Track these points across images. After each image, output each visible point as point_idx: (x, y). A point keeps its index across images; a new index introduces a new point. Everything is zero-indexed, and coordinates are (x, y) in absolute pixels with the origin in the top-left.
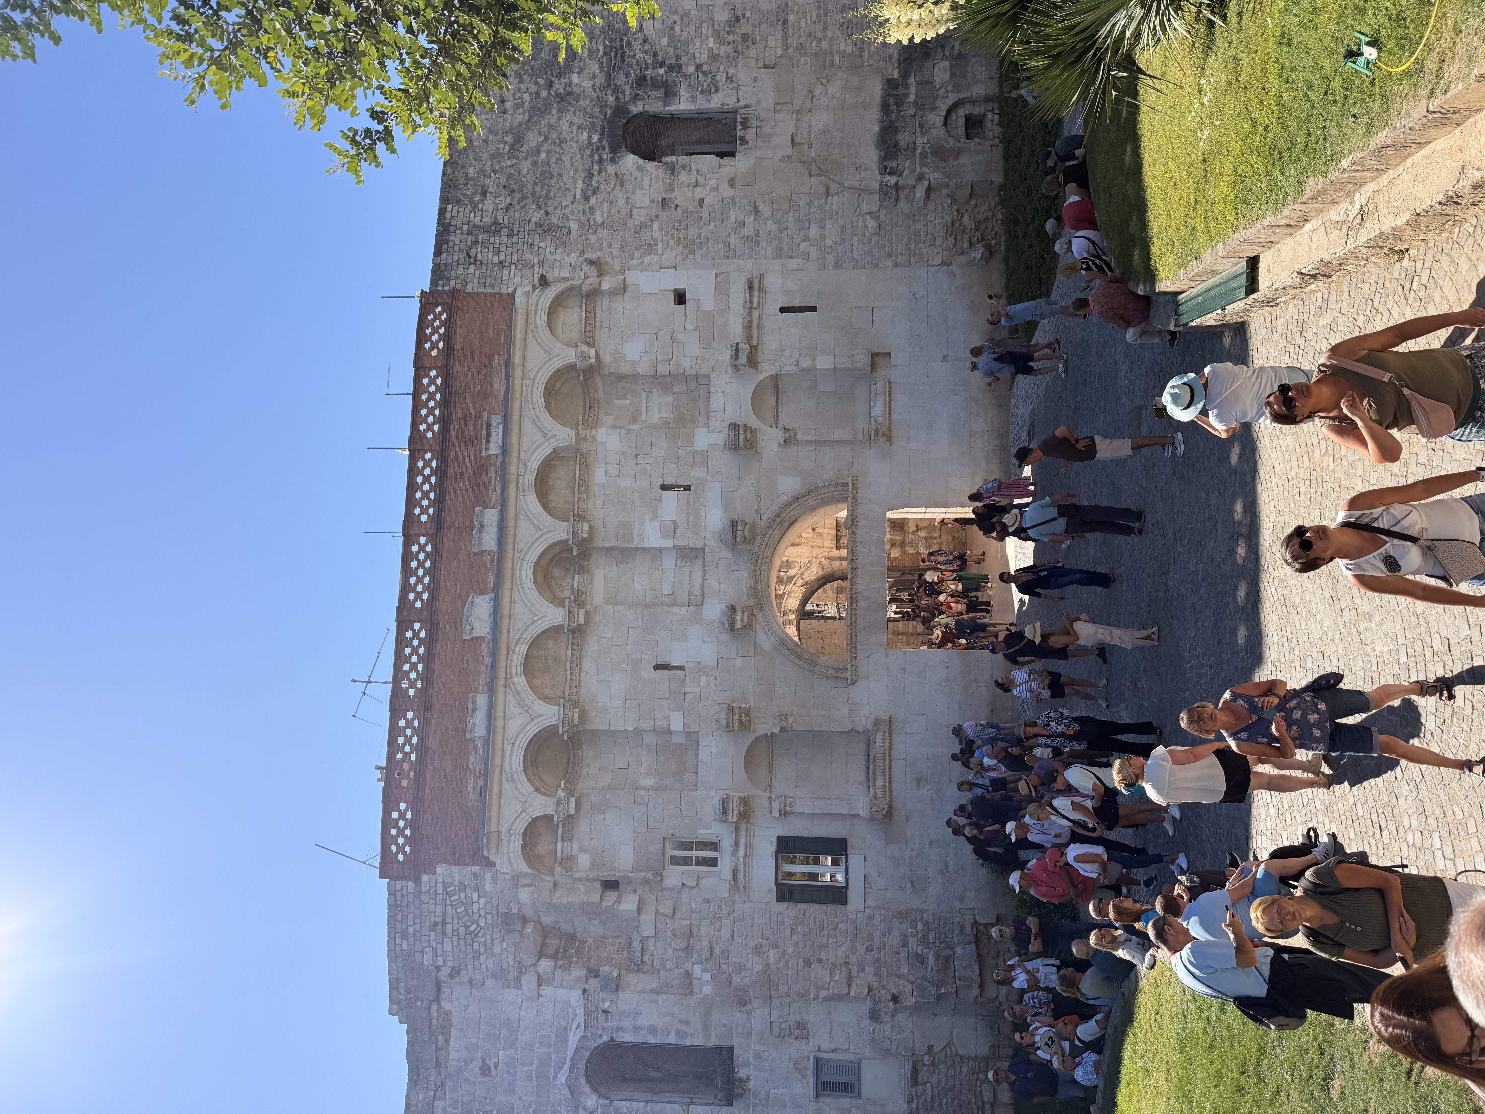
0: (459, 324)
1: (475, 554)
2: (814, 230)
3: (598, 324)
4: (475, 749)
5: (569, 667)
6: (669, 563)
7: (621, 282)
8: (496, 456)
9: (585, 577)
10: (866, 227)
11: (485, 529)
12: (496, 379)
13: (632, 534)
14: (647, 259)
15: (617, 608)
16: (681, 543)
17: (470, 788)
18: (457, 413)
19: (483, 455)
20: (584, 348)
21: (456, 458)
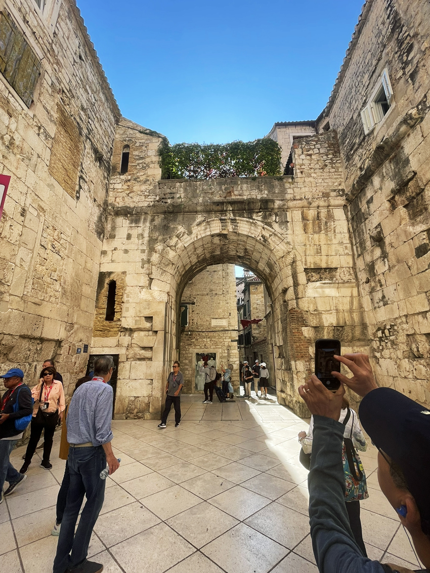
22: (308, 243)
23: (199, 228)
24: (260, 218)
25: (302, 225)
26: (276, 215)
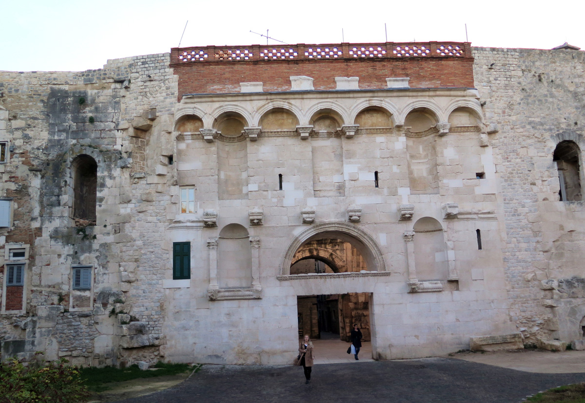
0: (455, 62)
1: (334, 79)
2: (524, 245)
3: (462, 133)
4: (235, 87)
5: (278, 130)
6: (337, 179)
7: (486, 144)
8: (387, 86)
9: (326, 136)
10: (528, 273)
11: (347, 83)
12: (427, 83)
13: (350, 158)
14: (499, 157)
15: (311, 153)
16: (347, 184)
17: (216, 87)
18: (407, 64)
19: (387, 79)
20: (448, 127)
21: (384, 66)
22: (353, 261)
23: (299, 254)
24: (330, 247)
25: (351, 251)
26: (339, 245)
